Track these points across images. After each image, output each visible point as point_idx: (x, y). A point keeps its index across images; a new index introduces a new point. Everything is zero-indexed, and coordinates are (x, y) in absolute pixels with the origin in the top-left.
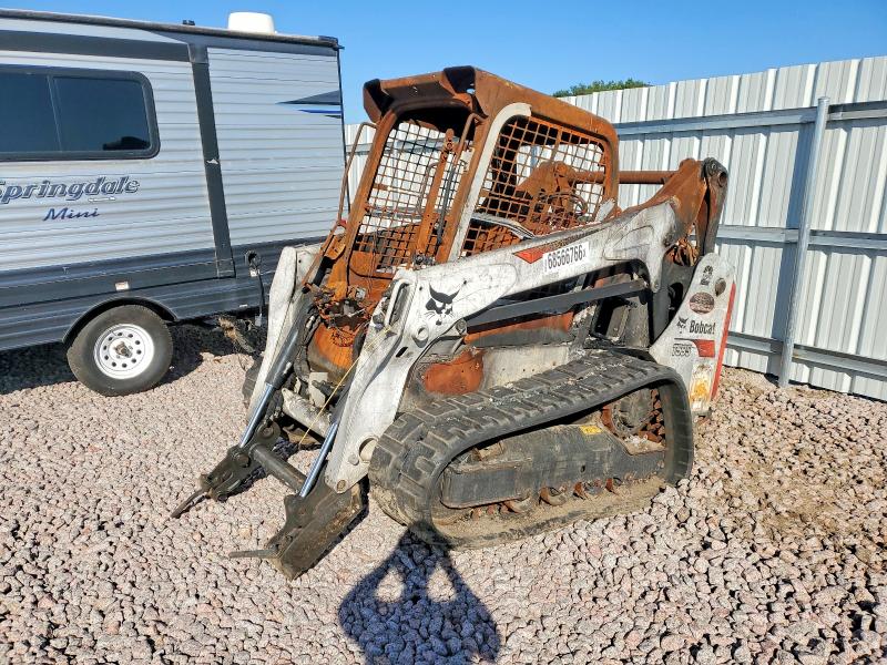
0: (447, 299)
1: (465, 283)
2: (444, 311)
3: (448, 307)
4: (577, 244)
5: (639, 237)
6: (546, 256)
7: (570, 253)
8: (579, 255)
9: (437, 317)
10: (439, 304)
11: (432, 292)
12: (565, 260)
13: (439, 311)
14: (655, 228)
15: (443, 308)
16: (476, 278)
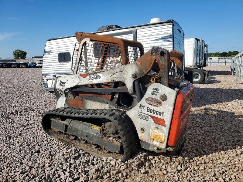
0: (64, 83)
1: (67, 80)
2: (63, 86)
3: (64, 85)
4: (98, 74)
5: (121, 74)
6: (88, 76)
7: (96, 76)
8: (99, 77)
9: (62, 87)
10: (62, 84)
11: (61, 81)
12: (94, 78)
13: (62, 86)
14: (128, 72)
15: (63, 85)
16: (70, 80)
